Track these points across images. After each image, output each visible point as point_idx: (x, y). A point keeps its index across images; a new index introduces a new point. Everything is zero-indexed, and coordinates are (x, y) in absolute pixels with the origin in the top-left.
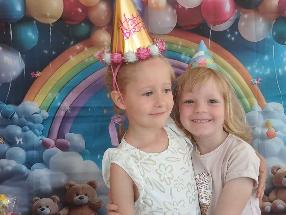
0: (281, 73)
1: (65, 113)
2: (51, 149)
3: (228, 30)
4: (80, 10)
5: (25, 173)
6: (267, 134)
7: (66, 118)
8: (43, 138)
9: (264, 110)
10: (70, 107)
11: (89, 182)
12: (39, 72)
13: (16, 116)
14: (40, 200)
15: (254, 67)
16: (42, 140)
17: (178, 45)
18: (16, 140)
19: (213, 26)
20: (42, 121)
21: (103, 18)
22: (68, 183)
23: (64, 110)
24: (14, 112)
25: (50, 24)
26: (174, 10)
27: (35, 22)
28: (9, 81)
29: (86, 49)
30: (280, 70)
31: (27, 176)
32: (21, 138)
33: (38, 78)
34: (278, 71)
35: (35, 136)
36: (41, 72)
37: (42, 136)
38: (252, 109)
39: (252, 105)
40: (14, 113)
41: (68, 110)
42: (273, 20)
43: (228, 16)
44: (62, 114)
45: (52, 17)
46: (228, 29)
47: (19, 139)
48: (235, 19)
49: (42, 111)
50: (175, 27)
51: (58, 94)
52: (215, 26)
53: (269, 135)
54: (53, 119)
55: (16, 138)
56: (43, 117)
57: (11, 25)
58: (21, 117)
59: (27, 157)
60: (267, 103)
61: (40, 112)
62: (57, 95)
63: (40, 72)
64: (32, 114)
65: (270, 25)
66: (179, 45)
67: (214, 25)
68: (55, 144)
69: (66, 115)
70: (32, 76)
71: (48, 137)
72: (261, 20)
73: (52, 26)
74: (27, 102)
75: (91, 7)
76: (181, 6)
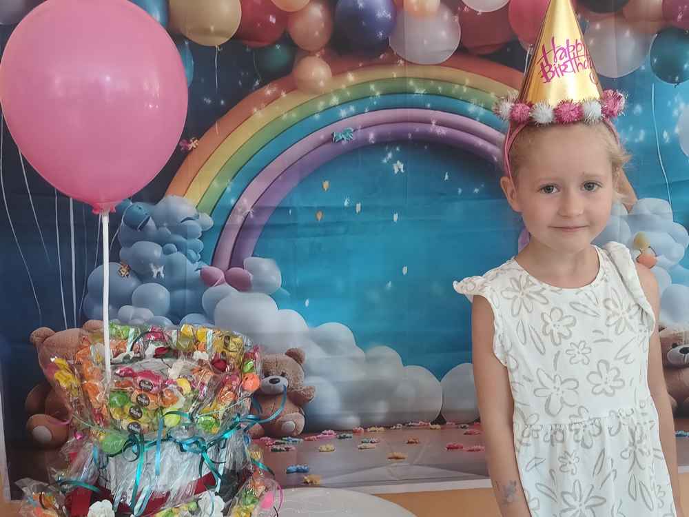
0: (667, 141)
1: (243, 219)
2: (218, 287)
4: (273, 20)
7: (245, 228)
8: (203, 267)
9: (632, 213)
10: (252, 207)
11: (290, 350)
12: (195, 139)
13: (151, 223)
16: (200, 269)
17: (461, 85)
18: (151, 269)
19: (531, 47)
20: (201, 234)
21: (317, 33)
23: (242, 212)
24: (147, 217)
25: (215, 47)
26: (455, 17)
27: (187, 43)
29: (284, 94)
30: (665, 134)
32: (161, 267)
33: (193, 152)
34: (662, 137)
35: (188, 262)
36: (199, 140)
37: (201, 262)
40: (149, 218)
41: (249, 212)
42: (653, 35)
44: (239, 220)
45: (219, 33)
49: (200, 214)
50: (456, 48)
51: (231, 182)
54: (222, 229)
55: (152, 266)
56: (203, 226)
58: (163, 226)
59: (173, 302)
60: (638, 199)
61: (198, 216)
62: (228, 185)
63: (197, 140)
64: (183, 219)
65: (646, 45)
66: (463, 85)
68: (225, 277)
69: (246, 222)
70: (181, 148)
71: (212, 265)
72: (628, 33)
73: (219, 49)
74: (172, 197)
75: (293, 13)
76: (469, 8)
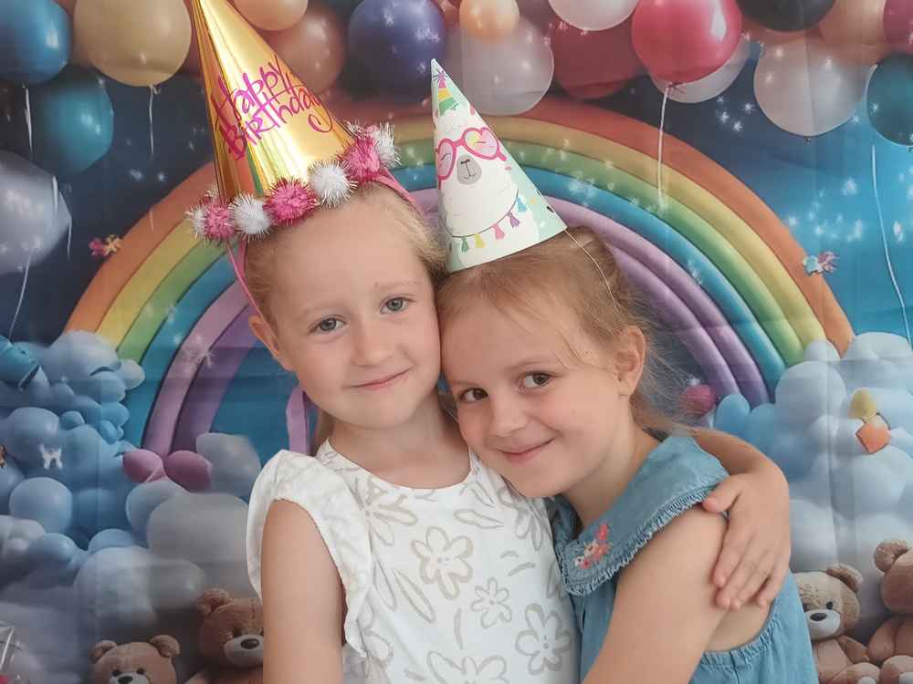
0: (901, 238)
1: (195, 369)
2: (153, 483)
3: (721, 100)
5: (69, 560)
6: (858, 436)
7: (199, 384)
8: (127, 450)
9: (847, 358)
10: (211, 348)
12: (115, 238)
13: (41, 377)
14: (117, 647)
15: (811, 216)
16: (123, 454)
17: (557, 149)
18: (41, 455)
19: (670, 86)
20: (124, 395)
21: (318, 65)
22: (208, 593)
23: (193, 358)
24: (34, 366)
25: (148, 89)
26: (546, 38)
27: (101, 82)
28: (20, 268)
30: (897, 228)
31: (76, 572)
32: (56, 450)
33: (112, 259)
34: (892, 231)
35: (102, 442)
36: (121, 238)
37: (123, 441)
38: (805, 353)
39: (805, 341)
40: (36, 370)
41: (205, 358)
42: (870, 66)
43: (719, 55)
44: (188, 370)
45: (155, 66)
46: (721, 95)
47: (51, 452)
48: (742, 65)
49: (122, 361)
50: (547, 88)
51: (176, 310)
52: (678, 87)
53: (865, 441)
54: (158, 387)
55: (42, 449)
56: (127, 382)
57: (27, 91)
58: (60, 382)
59: (77, 510)
60: (857, 334)
61: (118, 365)
62: (171, 311)
63: (118, 240)
64: (93, 370)
65: (859, 82)
66: (561, 149)
67: (676, 84)
68: (165, 468)
69: (200, 374)
70: (92, 251)
71: (142, 448)
72: (829, 64)
73: (155, 92)
74: (77, 333)
75: (278, 32)
76: (568, 25)
